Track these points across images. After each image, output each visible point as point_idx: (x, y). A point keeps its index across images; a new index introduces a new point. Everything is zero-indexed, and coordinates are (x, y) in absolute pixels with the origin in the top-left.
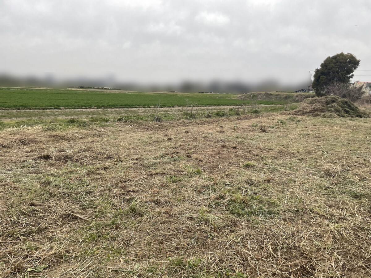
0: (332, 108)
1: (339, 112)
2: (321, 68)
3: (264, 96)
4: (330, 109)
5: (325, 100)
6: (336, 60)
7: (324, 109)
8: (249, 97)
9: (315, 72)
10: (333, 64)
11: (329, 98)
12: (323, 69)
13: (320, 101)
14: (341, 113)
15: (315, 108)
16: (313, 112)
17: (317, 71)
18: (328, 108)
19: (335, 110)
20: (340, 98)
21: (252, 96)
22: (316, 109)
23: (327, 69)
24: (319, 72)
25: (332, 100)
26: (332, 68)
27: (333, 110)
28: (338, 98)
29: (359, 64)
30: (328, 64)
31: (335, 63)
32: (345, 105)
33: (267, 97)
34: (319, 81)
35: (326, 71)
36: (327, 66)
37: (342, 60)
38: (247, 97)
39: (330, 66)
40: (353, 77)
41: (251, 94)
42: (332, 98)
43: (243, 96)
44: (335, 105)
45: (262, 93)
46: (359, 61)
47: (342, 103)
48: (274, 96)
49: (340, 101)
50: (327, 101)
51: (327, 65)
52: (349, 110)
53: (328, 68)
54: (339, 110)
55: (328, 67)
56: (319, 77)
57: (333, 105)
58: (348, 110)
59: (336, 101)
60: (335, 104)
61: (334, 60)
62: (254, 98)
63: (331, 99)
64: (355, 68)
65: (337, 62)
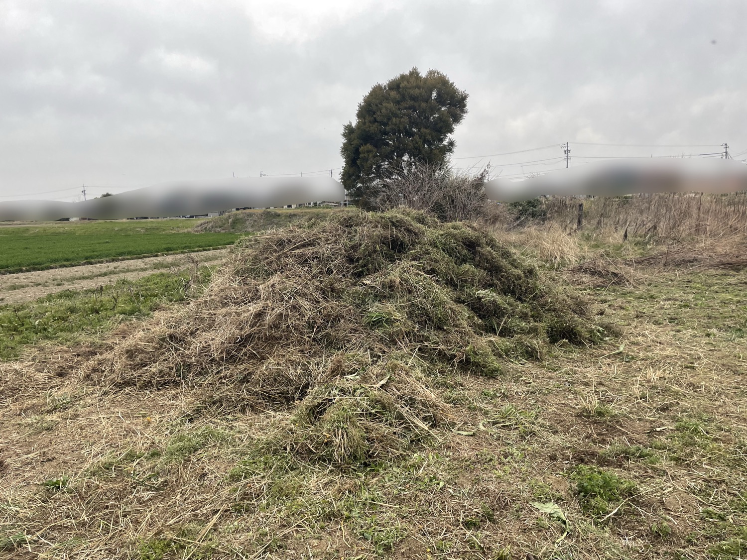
0: (390, 307)
1: (439, 328)
2: (359, 122)
3: (262, 221)
4: (375, 309)
5: (344, 240)
6: (399, 92)
7: (339, 317)
8: (224, 224)
9: (344, 135)
10: (391, 105)
11: (365, 229)
12: (364, 123)
13: (309, 251)
14: (454, 336)
15: (268, 319)
16: (252, 356)
17: (349, 132)
18: (361, 302)
19: (410, 315)
20: (429, 219)
21: (230, 220)
22: (275, 326)
23: (375, 121)
24: (353, 136)
25: (384, 241)
26: (389, 119)
27: (398, 315)
28: (421, 220)
29: (465, 106)
30: (377, 105)
31: (398, 103)
32: (466, 267)
33: (269, 222)
34: (358, 162)
35: (374, 128)
36: (374, 113)
37: (417, 91)
38: (220, 223)
39: (384, 111)
40: (454, 149)
41: (229, 217)
42: (385, 227)
43: (210, 222)
44: (412, 279)
45: (254, 214)
46: (464, 98)
47: (449, 251)
48: (283, 218)
49: (434, 244)
50: (355, 248)
51: (374, 108)
52: (499, 299)
53: (378, 119)
54: (439, 312)
55: (379, 113)
56: (357, 151)
57: (395, 273)
58: (494, 303)
59: (413, 244)
60: (405, 263)
61: (393, 94)
62: (239, 226)
63: (379, 231)
64: (457, 119)
65: (403, 98)
